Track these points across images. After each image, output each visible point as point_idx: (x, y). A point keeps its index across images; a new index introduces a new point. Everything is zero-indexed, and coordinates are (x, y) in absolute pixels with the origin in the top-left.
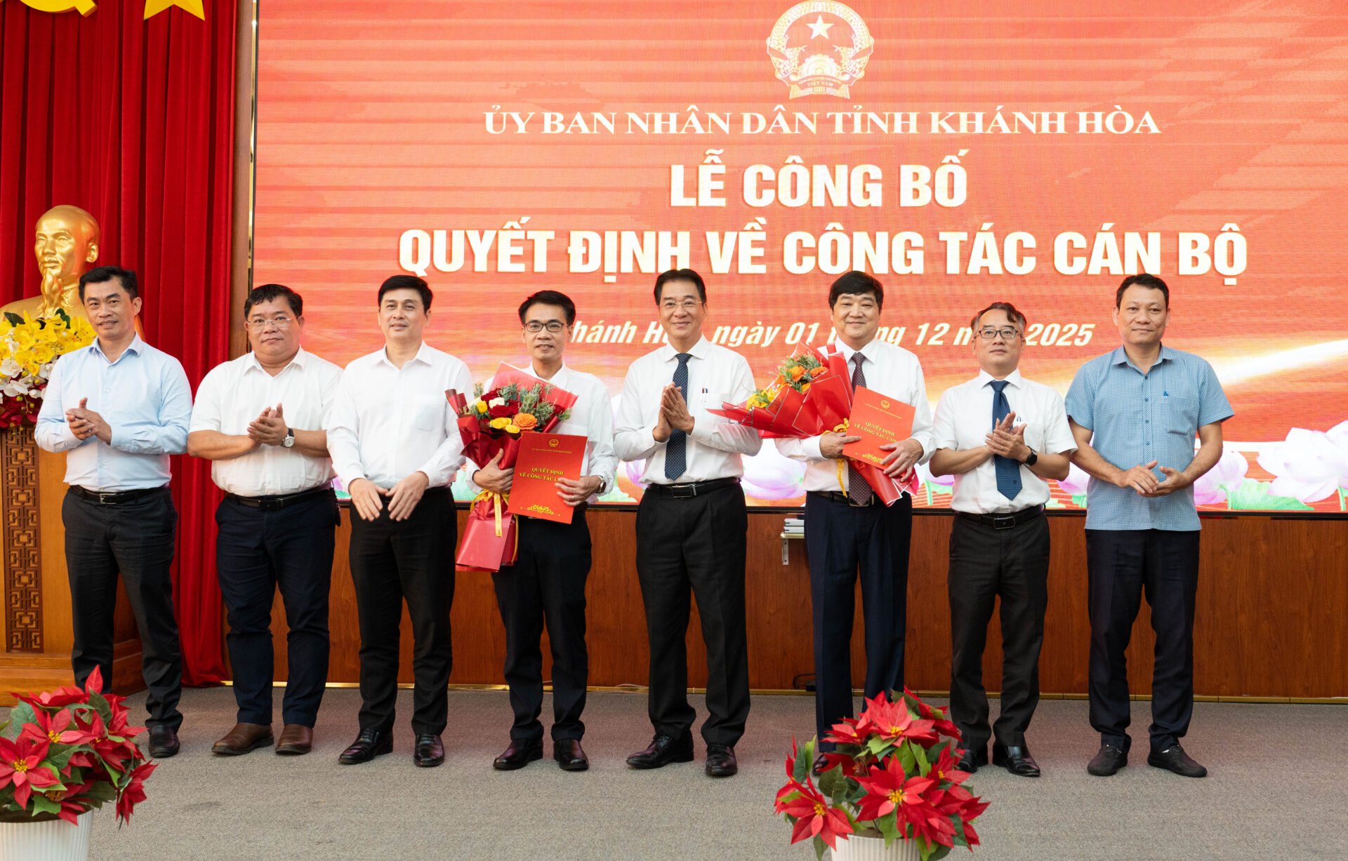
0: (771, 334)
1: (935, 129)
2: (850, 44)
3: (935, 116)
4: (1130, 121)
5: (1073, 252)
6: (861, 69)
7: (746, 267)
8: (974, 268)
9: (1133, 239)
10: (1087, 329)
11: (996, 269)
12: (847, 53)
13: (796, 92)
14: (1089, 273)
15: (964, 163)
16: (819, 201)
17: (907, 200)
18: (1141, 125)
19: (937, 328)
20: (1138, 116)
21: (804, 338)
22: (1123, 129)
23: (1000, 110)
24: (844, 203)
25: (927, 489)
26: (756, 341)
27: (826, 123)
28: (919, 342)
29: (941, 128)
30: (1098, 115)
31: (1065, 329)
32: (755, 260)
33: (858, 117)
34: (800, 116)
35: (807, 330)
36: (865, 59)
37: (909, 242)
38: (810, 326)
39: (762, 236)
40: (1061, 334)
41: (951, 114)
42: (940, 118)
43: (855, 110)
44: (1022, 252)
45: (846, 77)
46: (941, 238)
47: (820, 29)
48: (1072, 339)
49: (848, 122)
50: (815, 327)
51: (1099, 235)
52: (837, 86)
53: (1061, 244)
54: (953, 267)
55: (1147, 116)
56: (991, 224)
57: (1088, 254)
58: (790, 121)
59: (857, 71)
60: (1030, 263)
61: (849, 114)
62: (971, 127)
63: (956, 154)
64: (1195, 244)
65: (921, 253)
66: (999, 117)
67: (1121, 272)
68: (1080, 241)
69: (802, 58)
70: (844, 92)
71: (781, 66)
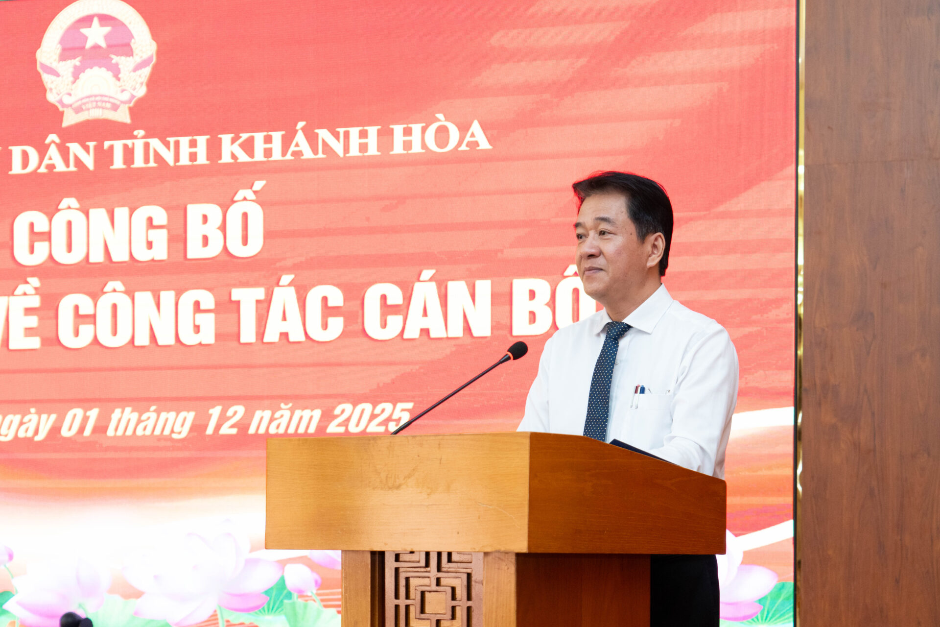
0: (47, 422)
1: (226, 158)
2: (129, 53)
3: (226, 138)
4: (454, 133)
5: (387, 309)
6: (142, 84)
7: (17, 341)
8: (272, 335)
9: (457, 289)
10: (403, 410)
11: (297, 335)
12: (125, 63)
13: (70, 119)
14: (406, 336)
15: (261, 199)
16: (97, 256)
17: (195, 250)
18: (468, 138)
19: (230, 413)
20: (464, 128)
21: (82, 429)
22: (446, 144)
23: (303, 129)
24: (126, 258)
25: (219, 616)
26: (30, 434)
27: (104, 157)
28: (210, 431)
29: (233, 156)
30: (417, 128)
31: (378, 410)
32: (29, 332)
33: (139, 145)
34: (75, 148)
35: (86, 419)
36: (147, 71)
37: (197, 304)
38: (88, 413)
39: (35, 302)
40: (373, 417)
41: (244, 136)
42: (233, 141)
43: (135, 137)
44: (328, 311)
45: (126, 96)
46: (234, 298)
47: (96, 35)
48: (385, 423)
49: (129, 154)
50: (94, 414)
51: (417, 286)
52: (115, 108)
53: (372, 297)
54: (248, 334)
55: (476, 127)
56: (291, 277)
57: (403, 309)
58: (64, 153)
59: (138, 86)
60: (337, 325)
61: (129, 142)
62: (268, 152)
63: (251, 188)
64: (532, 294)
65: (212, 316)
66: (300, 138)
67: (444, 335)
68: (395, 296)
69: (77, 74)
70: (123, 116)
71: (53, 86)
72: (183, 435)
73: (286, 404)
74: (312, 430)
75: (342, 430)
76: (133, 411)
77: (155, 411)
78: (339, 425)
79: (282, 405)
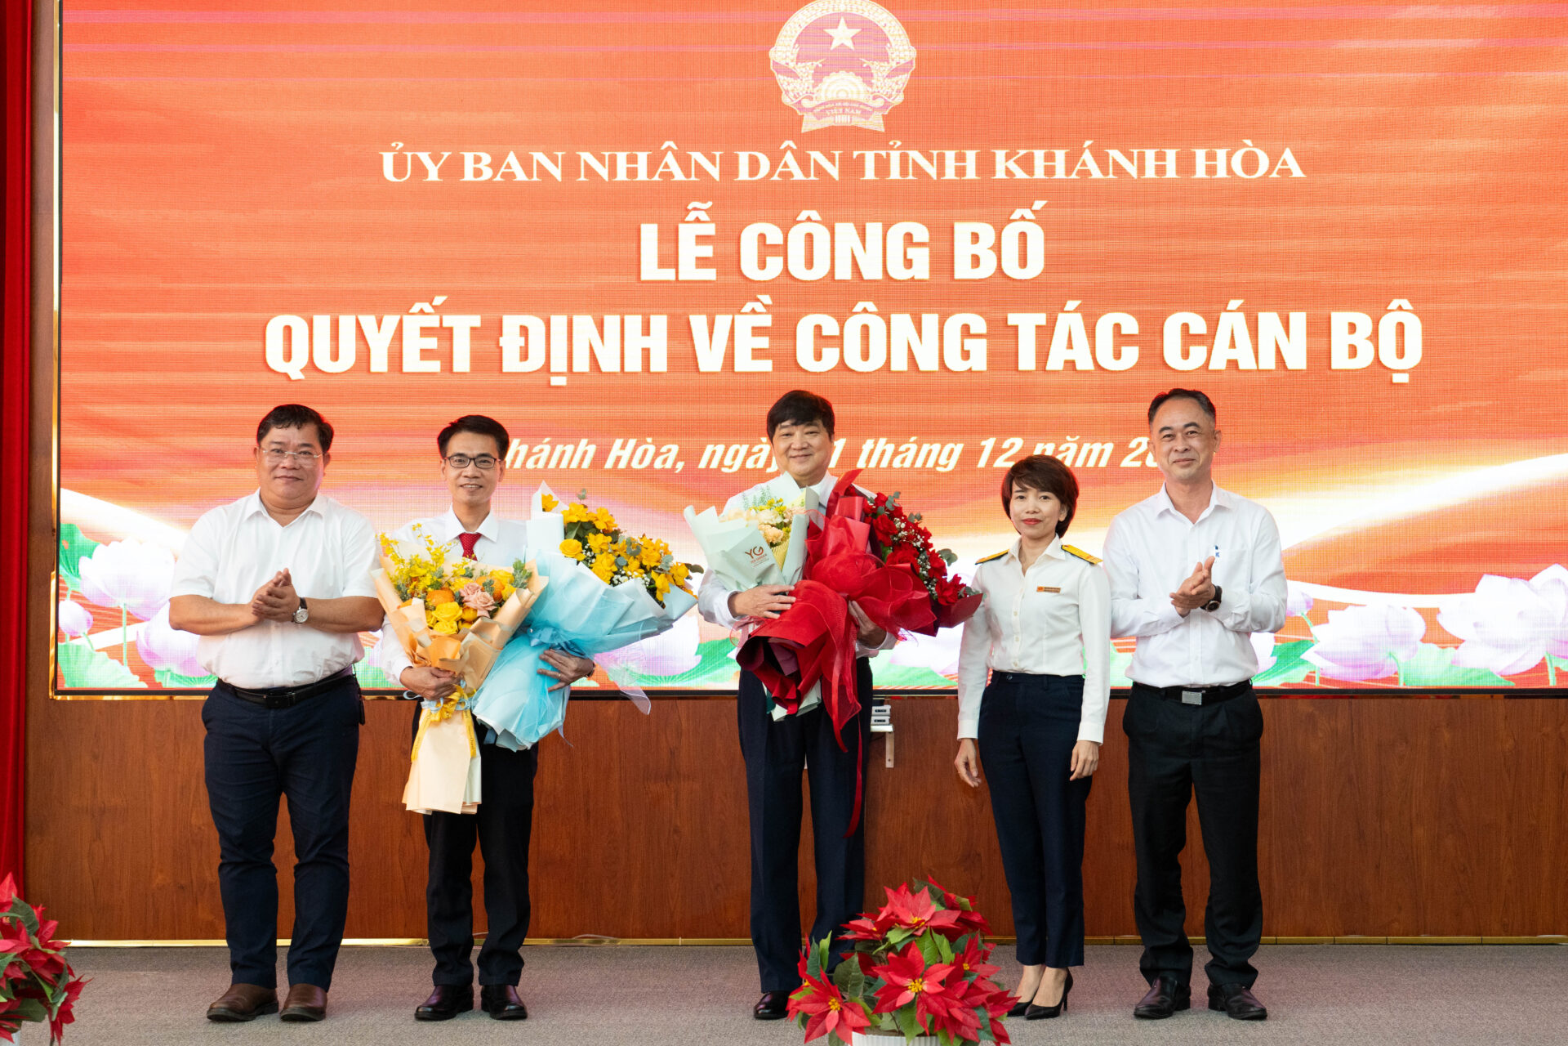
1: (1000, 174)
2: (884, 57)
3: (1000, 155)
4: (1264, 160)
5: (1189, 339)
6: (899, 91)
7: (744, 363)
9: (1269, 321)
11: (1085, 363)
12: (879, 69)
13: (810, 124)
14: (1211, 367)
15: (1040, 219)
16: (844, 273)
17: (963, 270)
18: (1279, 166)
19: (1006, 445)
20: (1274, 155)
22: (1255, 173)
23: (1090, 147)
24: (879, 276)
26: (760, 465)
27: (852, 167)
28: (982, 463)
29: (1008, 172)
30: (1221, 154)
32: (758, 354)
33: (895, 156)
34: (816, 156)
36: (903, 79)
37: (966, 327)
39: (766, 321)
41: (1022, 152)
42: (1008, 157)
43: (892, 148)
44: (1121, 339)
45: (879, 103)
46: (1010, 323)
47: (842, 36)
49: (882, 166)
51: (1224, 316)
52: (865, 114)
53: (1172, 326)
54: (1027, 360)
55: (1288, 155)
56: (1076, 303)
57: (1208, 339)
58: (803, 163)
59: (894, 93)
60: (1131, 355)
61: (883, 153)
62: (1050, 171)
63: (1030, 208)
64: (1352, 328)
65: (983, 342)
66: (1087, 156)
67: (1255, 367)
68: (1198, 325)
69: (819, 75)
70: (876, 123)
71: (790, 88)
72: (950, 468)
73: (1072, 436)
74: (1103, 463)
75: (1138, 464)
76: (887, 443)
77: (914, 442)
78: (1135, 459)
79: (1068, 438)
